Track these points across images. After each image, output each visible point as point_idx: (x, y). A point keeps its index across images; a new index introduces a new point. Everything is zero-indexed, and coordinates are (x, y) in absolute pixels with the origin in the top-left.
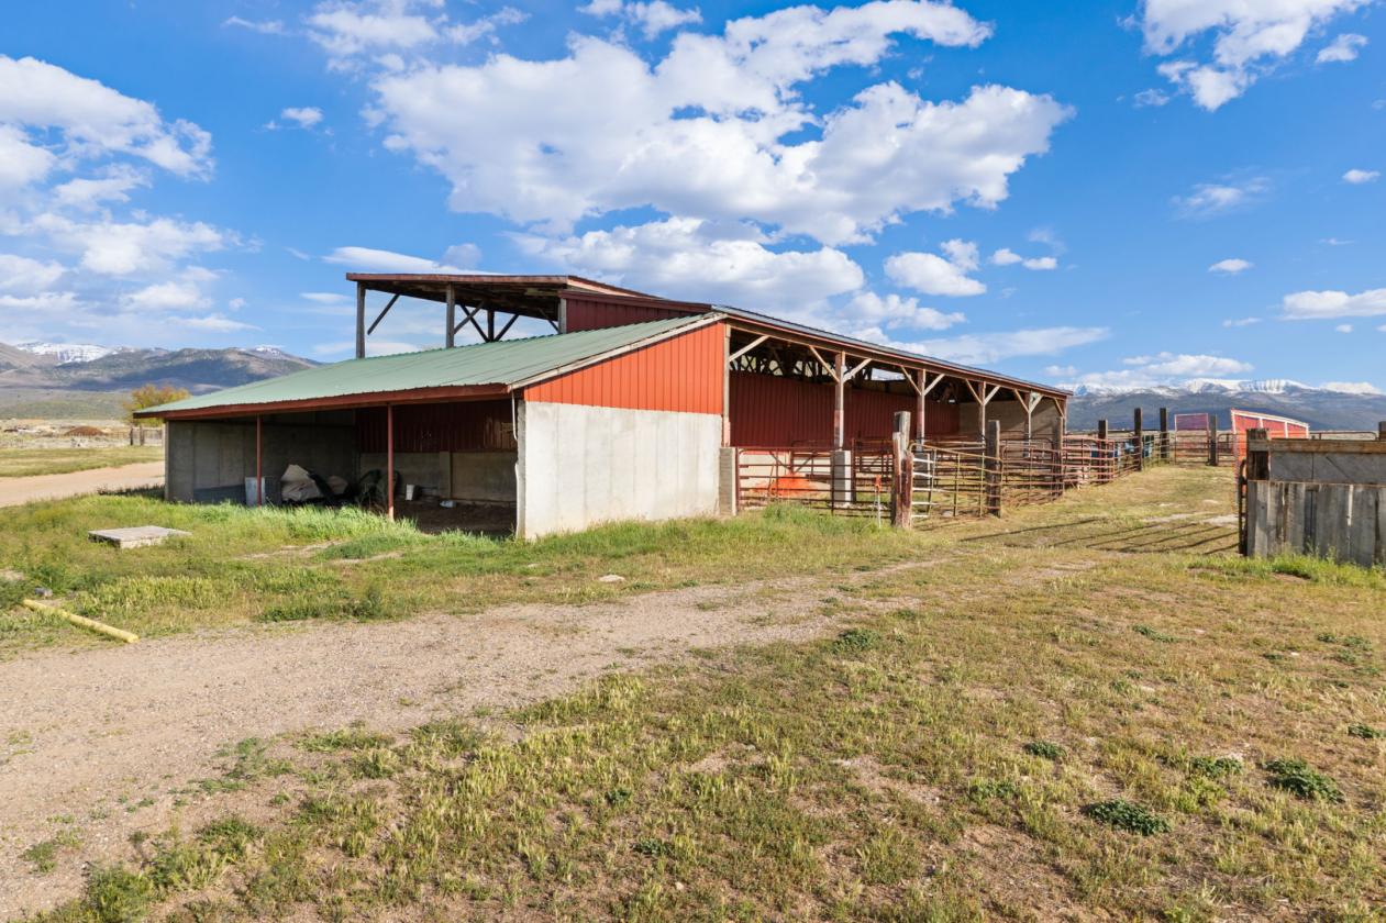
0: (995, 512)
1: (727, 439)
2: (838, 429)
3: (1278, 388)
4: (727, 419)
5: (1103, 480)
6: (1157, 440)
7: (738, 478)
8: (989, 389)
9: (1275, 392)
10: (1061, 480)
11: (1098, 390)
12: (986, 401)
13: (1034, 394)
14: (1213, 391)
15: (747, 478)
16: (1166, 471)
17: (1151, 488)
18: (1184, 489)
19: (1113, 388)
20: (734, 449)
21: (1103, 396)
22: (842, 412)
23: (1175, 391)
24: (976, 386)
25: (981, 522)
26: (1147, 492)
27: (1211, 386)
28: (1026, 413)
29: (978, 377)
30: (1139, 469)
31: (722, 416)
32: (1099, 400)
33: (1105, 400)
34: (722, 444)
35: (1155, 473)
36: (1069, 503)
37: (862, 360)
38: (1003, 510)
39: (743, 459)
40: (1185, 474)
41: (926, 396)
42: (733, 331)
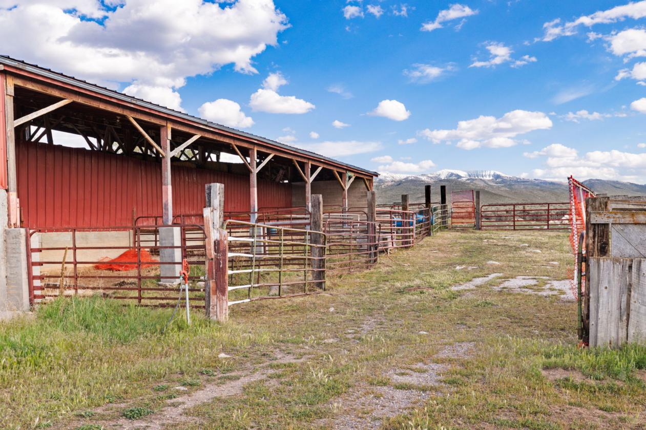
0: (320, 285)
1: (16, 217)
2: (167, 205)
3: (489, 176)
4: (13, 195)
5: (406, 245)
6: (439, 211)
7: (30, 265)
8: (314, 168)
9: (487, 178)
10: (376, 248)
11: (385, 177)
12: (311, 179)
13: (349, 174)
14: (453, 178)
15: (41, 264)
16: (449, 235)
17: (442, 251)
18: (466, 250)
19: (394, 175)
20: (23, 231)
21: (388, 182)
22: (170, 187)
23: (431, 178)
24: (302, 165)
25: (306, 298)
26: (441, 255)
27: (452, 174)
28: (344, 190)
29: (305, 158)
30: (429, 234)
31: (7, 191)
32: (386, 184)
33: (390, 184)
34: (9, 225)
35: (441, 238)
36: (384, 269)
37: (192, 135)
38: (328, 283)
39: (35, 241)
40: (461, 238)
41: (257, 174)
42: (17, 89)
